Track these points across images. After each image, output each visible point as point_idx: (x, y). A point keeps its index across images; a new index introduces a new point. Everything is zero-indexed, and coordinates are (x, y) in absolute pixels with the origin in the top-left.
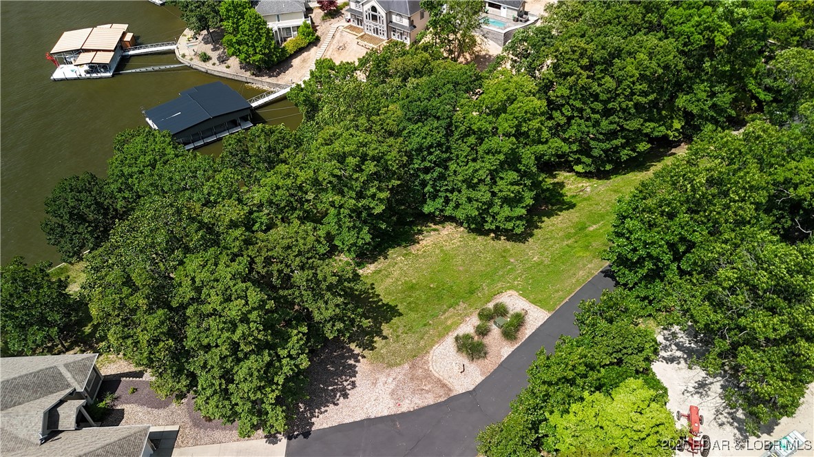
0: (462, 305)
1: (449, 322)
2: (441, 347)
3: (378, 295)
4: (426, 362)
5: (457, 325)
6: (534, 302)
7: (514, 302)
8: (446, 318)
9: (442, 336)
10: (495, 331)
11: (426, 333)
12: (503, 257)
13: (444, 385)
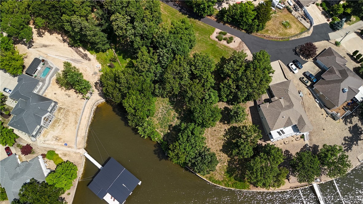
0: (217, 45)
1: (223, 47)
2: (231, 46)
3: (218, 62)
4: (236, 48)
5: (223, 45)
6: (213, 32)
7: (214, 36)
8: (222, 47)
9: (227, 47)
10: (224, 37)
11: (227, 50)
12: (199, 41)
13: (240, 43)
